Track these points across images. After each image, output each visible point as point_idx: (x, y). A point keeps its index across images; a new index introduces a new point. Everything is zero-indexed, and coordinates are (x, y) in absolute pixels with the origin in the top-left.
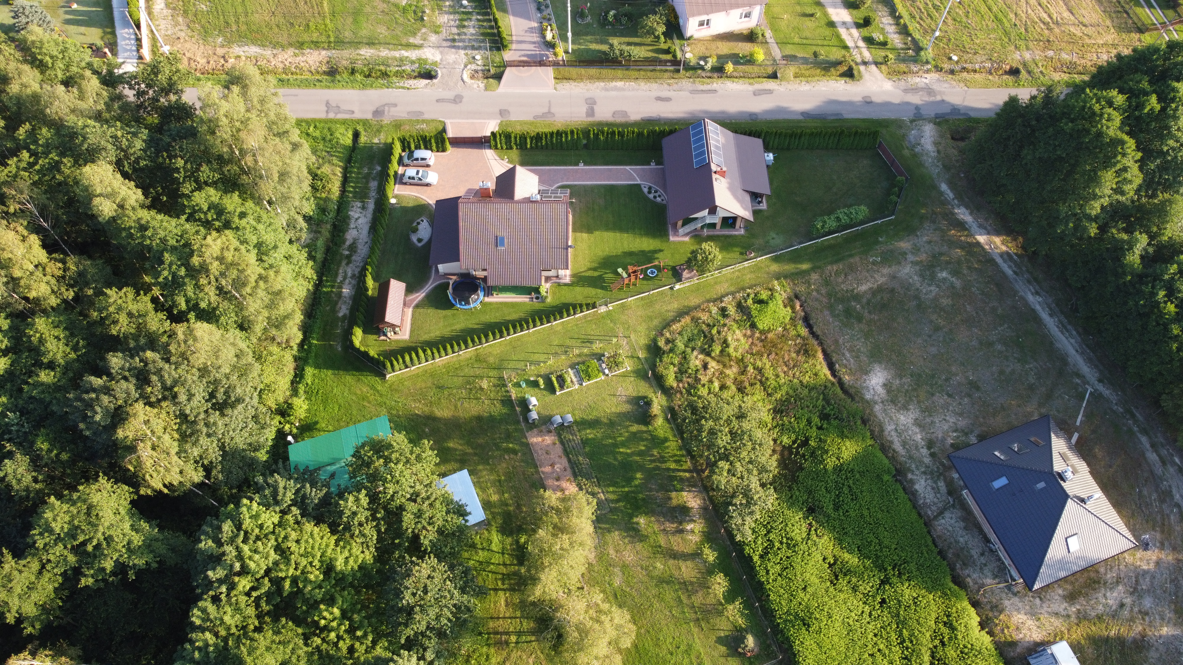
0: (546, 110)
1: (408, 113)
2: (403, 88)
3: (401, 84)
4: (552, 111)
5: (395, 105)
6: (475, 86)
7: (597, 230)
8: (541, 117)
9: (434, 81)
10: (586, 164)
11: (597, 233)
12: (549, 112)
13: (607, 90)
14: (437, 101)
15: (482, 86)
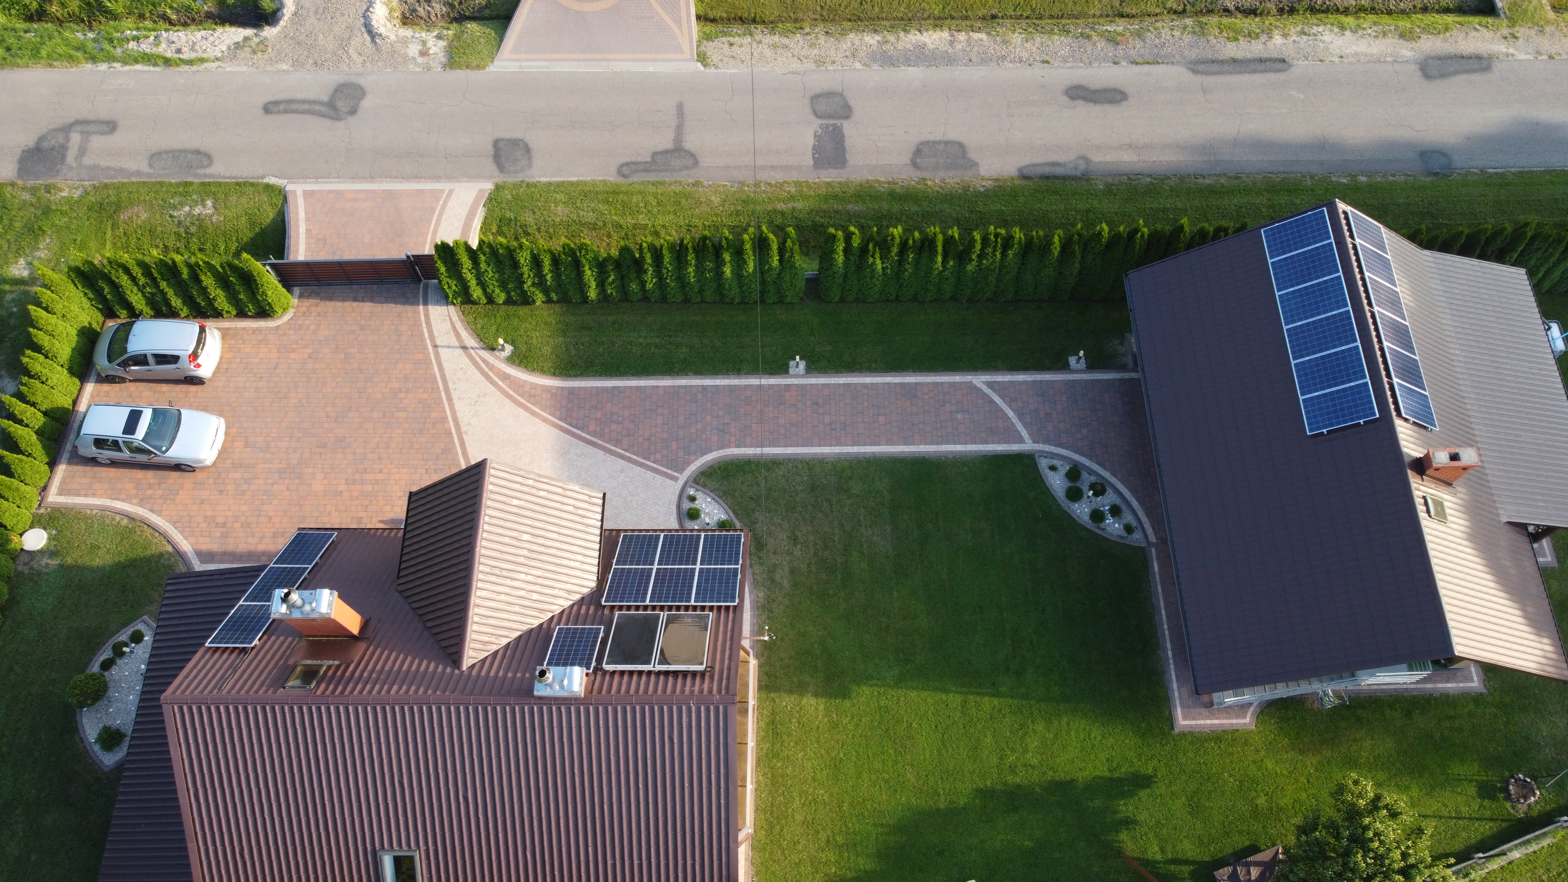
0: (665, 141)
1: (155, 156)
2: (148, 59)
3: (146, 47)
4: (691, 142)
5: (111, 126)
6: (414, 50)
7: (866, 679)
8: (646, 168)
9: (269, 32)
10: (815, 366)
11: (865, 694)
12: (678, 150)
13: (887, 60)
14: (269, 108)
15: (437, 48)
